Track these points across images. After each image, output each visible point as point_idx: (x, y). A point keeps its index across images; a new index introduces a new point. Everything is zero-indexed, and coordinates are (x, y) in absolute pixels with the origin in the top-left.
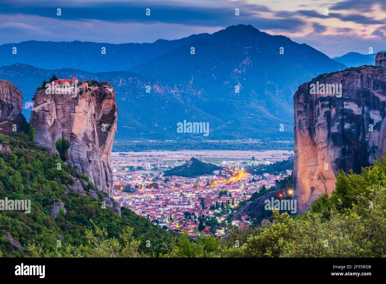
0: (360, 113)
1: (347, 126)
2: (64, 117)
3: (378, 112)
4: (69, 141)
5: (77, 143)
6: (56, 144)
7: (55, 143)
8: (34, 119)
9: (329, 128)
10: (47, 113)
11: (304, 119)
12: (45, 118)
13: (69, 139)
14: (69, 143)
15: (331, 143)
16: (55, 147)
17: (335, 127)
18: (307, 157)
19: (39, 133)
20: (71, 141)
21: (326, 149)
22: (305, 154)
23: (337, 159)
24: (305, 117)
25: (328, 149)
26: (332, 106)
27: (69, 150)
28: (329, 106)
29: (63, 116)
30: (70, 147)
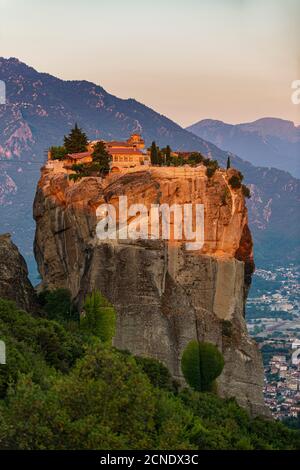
2: (185, 267)
4: (220, 349)
5: (245, 354)
6: (184, 359)
7: (180, 358)
8: (110, 273)
10: (154, 252)
12: (149, 269)
13: (220, 343)
14: (219, 355)
16: (181, 373)
19: (132, 322)
20: (225, 347)
27: (221, 380)
29: (182, 263)
30: (224, 370)
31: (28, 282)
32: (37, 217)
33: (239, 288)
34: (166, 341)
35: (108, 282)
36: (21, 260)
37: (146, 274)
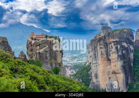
0: (127, 47)
1: (124, 52)
3: (132, 46)
4: (59, 68)
5: (63, 68)
7: (53, 69)
9: (118, 53)
11: (104, 50)
15: (119, 59)
17: (120, 52)
18: (105, 65)
19: (44, 64)
21: (117, 61)
22: (104, 64)
23: (122, 65)
24: (104, 49)
25: (118, 62)
26: (118, 44)
28: (117, 44)
31: (26, 59)
32: (27, 48)
33: (61, 57)
34: (50, 67)
35: (40, 58)
36: (25, 55)
37: (46, 56)
